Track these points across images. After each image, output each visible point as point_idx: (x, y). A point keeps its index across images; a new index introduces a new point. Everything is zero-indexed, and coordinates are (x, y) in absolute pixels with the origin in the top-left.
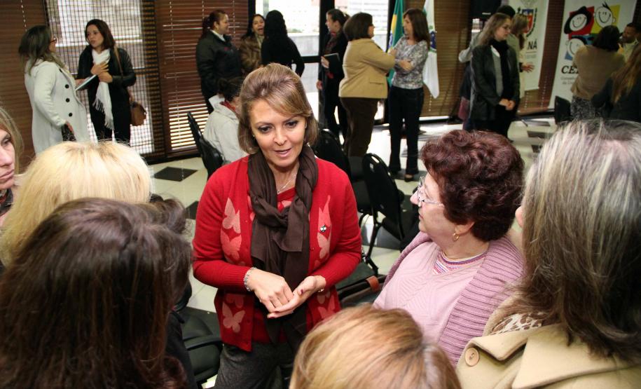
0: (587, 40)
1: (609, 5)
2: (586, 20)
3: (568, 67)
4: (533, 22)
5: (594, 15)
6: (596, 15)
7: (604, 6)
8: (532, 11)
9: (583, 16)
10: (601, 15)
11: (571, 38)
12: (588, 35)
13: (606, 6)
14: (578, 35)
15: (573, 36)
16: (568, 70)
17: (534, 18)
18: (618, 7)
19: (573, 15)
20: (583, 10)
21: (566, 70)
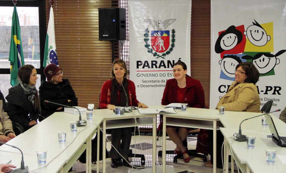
0: (241, 58)
1: (260, 23)
2: (237, 39)
3: (225, 86)
4: (171, 43)
5: (245, 33)
6: (247, 34)
7: (254, 24)
8: (167, 32)
9: (233, 35)
10: (253, 33)
11: (223, 57)
12: (241, 53)
13: (257, 24)
14: (231, 54)
15: (226, 55)
16: (226, 89)
17: (171, 38)
18: (271, 25)
19: (222, 34)
20: (232, 29)
21: (223, 89)
